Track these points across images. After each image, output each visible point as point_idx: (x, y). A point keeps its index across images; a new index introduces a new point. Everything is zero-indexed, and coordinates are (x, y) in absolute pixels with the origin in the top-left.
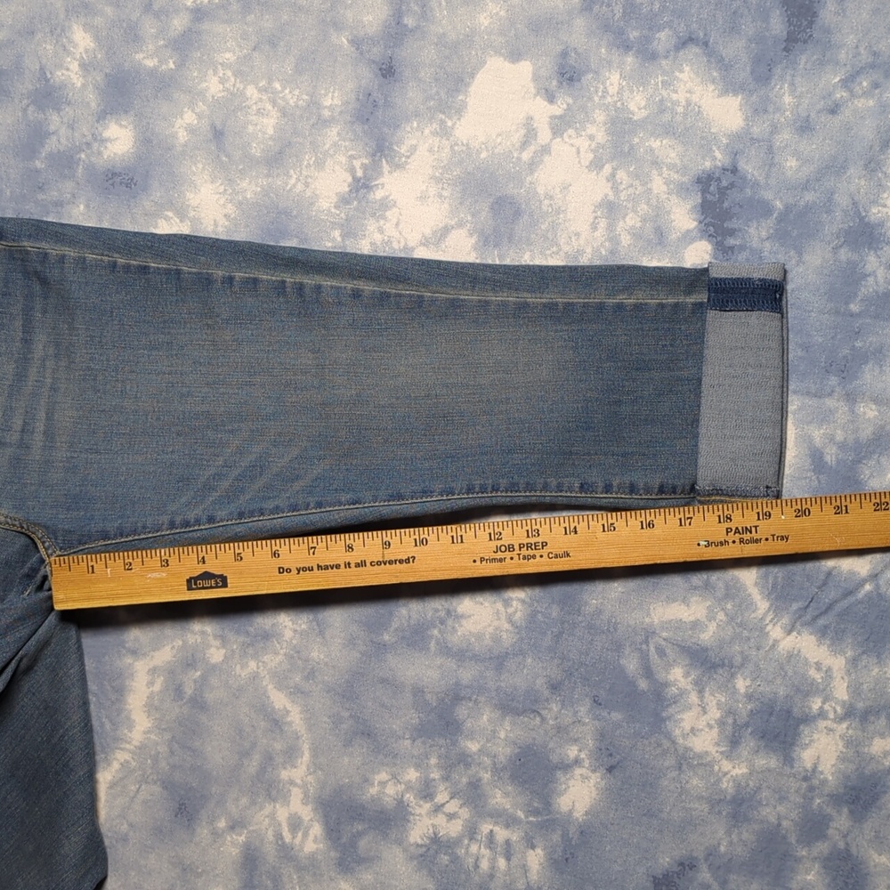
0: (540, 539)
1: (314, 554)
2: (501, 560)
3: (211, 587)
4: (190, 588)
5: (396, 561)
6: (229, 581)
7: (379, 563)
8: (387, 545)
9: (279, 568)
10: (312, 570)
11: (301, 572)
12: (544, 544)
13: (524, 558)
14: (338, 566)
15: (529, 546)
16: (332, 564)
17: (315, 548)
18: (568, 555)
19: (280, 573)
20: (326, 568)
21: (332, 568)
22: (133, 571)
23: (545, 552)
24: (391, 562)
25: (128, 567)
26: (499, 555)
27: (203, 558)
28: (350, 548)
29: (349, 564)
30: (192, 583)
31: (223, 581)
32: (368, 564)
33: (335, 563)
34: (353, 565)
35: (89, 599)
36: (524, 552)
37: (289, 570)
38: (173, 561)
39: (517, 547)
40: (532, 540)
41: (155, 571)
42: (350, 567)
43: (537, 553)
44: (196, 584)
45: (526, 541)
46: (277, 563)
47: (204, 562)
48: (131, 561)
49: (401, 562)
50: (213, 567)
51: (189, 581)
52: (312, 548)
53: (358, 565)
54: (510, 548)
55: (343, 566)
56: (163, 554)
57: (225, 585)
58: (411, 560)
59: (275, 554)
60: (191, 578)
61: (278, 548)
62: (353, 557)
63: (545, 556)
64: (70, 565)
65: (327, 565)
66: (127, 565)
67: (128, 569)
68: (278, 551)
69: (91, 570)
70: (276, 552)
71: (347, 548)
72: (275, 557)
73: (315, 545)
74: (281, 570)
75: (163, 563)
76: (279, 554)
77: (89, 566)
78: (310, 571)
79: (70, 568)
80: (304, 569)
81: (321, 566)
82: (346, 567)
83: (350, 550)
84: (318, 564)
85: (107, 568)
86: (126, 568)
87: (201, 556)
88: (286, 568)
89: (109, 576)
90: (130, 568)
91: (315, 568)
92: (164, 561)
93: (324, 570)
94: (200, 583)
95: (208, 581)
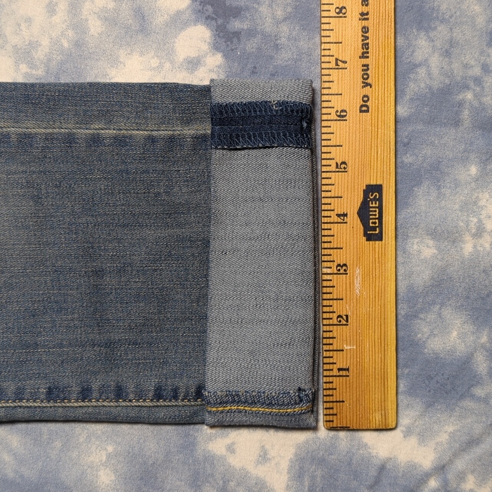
1: (345, 62)
3: (380, 208)
4: (379, 237)
6: (373, 183)
9: (361, 111)
10: (367, 66)
11: (369, 81)
14: (365, 30)
16: (361, 38)
17: (337, 60)
19: (367, 111)
20: (366, 46)
21: (367, 38)
22: (349, 314)
25: (343, 320)
27: (339, 215)
29: (362, 14)
30: (372, 234)
31: (373, 191)
33: (360, 33)
34: (365, 9)
35: (384, 378)
37: (366, 99)
38: (339, 257)
41: (352, 284)
42: (367, 14)
44: (374, 229)
46: (353, 113)
47: (345, 215)
48: (335, 316)
50: (352, 203)
51: (369, 238)
52: (337, 64)
55: (365, 23)
56: (329, 271)
57: (378, 188)
59: (342, 116)
60: (365, 234)
61: (333, 111)
62: (354, 7)
64: (336, 402)
65: (362, 45)
66: (340, 321)
67: (347, 321)
68: (337, 111)
69: (344, 373)
70: (338, 114)
71: (341, 15)
72: (345, 116)
73: (333, 60)
74: (364, 108)
75: (342, 271)
76: (342, 111)
77: (338, 374)
78: (368, 69)
79: (340, 402)
80: (365, 76)
81: (363, 53)
82: (367, 19)
83: (344, 11)
84: (360, 57)
85: (343, 350)
86: (345, 323)
87: (336, 219)
88: (362, 103)
89: (355, 347)
90: (345, 317)
91: (365, 61)
92: (339, 270)
93: (369, 50)
94: (373, 223)
95: (372, 211)
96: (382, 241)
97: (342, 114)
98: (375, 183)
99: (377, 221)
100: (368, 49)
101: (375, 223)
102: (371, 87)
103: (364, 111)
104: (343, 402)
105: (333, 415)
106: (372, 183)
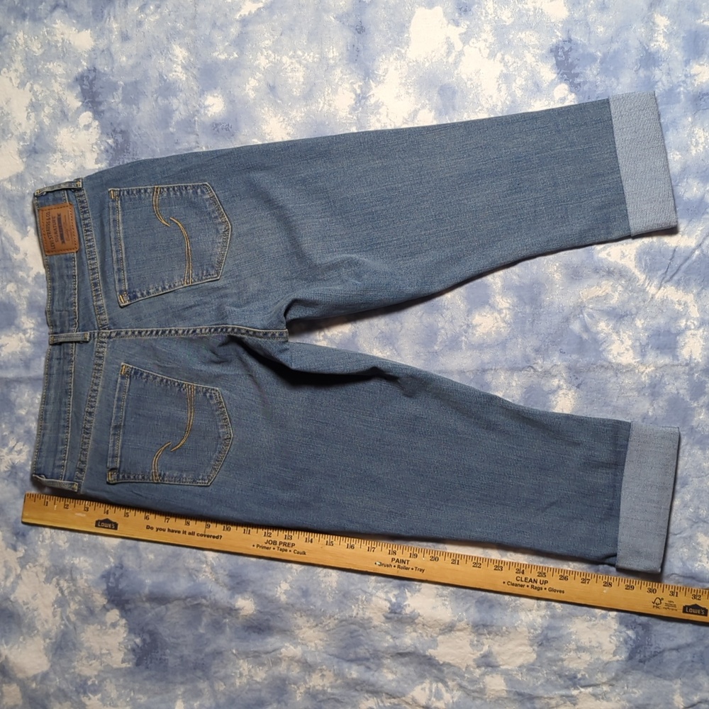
0: (291, 542)
1: (167, 522)
2: (268, 548)
3: (108, 528)
4: (96, 526)
5: (211, 536)
6: (119, 527)
7: (202, 535)
8: (208, 526)
9: (147, 526)
11: (159, 531)
12: (293, 545)
13: (281, 550)
14: (179, 532)
15: (285, 544)
16: (176, 530)
18: (305, 554)
19: (147, 528)
20: (173, 531)
22: (68, 509)
23: (292, 549)
24: (208, 536)
26: (268, 545)
27: (108, 511)
28: (188, 523)
29: (185, 532)
32: (196, 534)
34: (187, 533)
36: (281, 546)
37: (152, 528)
38: (91, 509)
39: (278, 543)
40: (287, 541)
41: (79, 512)
43: (288, 549)
44: (100, 524)
45: (283, 541)
46: (147, 523)
47: (107, 513)
48: (69, 504)
49: (214, 537)
50: (112, 517)
51: (97, 522)
52: (167, 519)
53: (190, 534)
54: (275, 543)
56: (86, 504)
57: (116, 528)
58: (219, 537)
60: (99, 520)
62: (188, 529)
63: (292, 551)
66: (66, 506)
67: (66, 508)
69: (46, 504)
77: (46, 502)
78: (163, 531)
79: (35, 500)
81: (170, 530)
82: (183, 533)
85: (55, 505)
87: (106, 510)
88: (150, 527)
89: (55, 510)
91: (167, 530)
92: (86, 508)
95: (107, 524)
96: (95, 527)
97: (147, 519)
101: (102, 525)
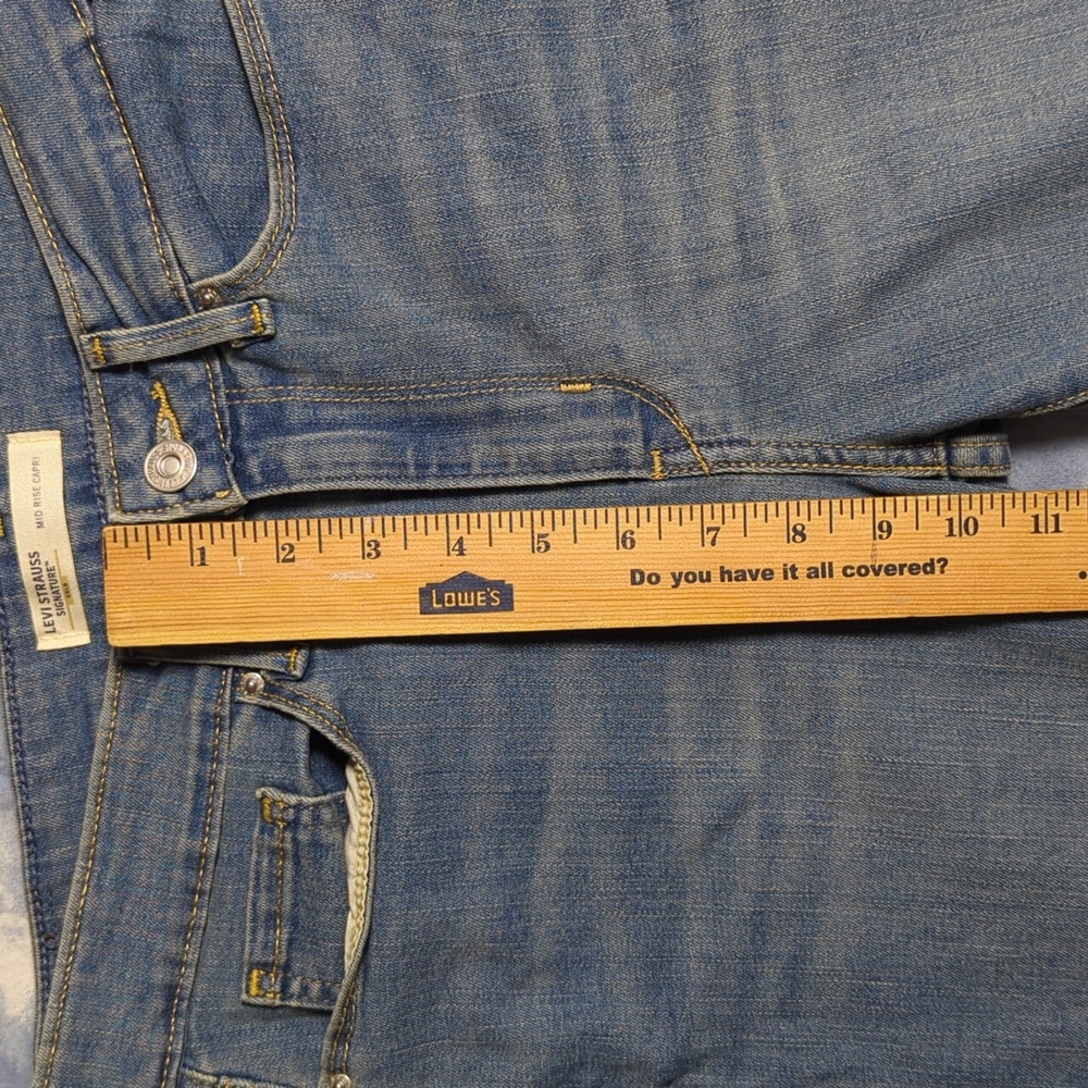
1: (713, 543)
3: (475, 609)
4: (425, 609)
5: (902, 566)
6: (516, 596)
7: (863, 571)
8: (884, 529)
9: (633, 572)
10: (709, 580)
11: (683, 583)
14: (768, 574)
16: (754, 568)
17: (718, 529)
19: (634, 582)
20: (741, 576)
21: (754, 578)
22: (296, 563)
24: (890, 570)
25: (287, 556)
27: (460, 541)
28: (799, 534)
29: (794, 569)
30: (432, 597)
31: (504, 596)
32: (838, 572)
33: (762, 567)
34: (802, 573)
35: (188, 624)
37: (655, 579)
38: (391, 543)
41: (347, 566)
42: (794, 577)
44: (440, 600)
46: (629, 559)
47: (461, 553)
48: (293, 541)
49: (914, 569)
50: (481, 562)
51: (425, 593)
52: (709, 530)
53: (813, 573)
55: (779, 573)
56: (367, 528)
57: (507, 604)
58: (937, 566)
59: (625, 541)
60: (431, 586)
61: (632, 526)
62: (804, 555)
64: (148, 546)
65: (743, 571)
66: (284, 549)
67: (285, 561)
68: (632, 533)
69: (197, 557)
70: (628, 535)
71: (792, 534)
72: (625, 546)
73: (717, 522)
74: (638, 577)
75: (367, 550)
76: (633, 541)
77: (195, 548)
78: (702, 581)
79: (149, 552)
80: (691, 577)
81: (729, 572)
82: (786, 578)
83: (798, 538)
84: (722, 568)
85: (235, 554)
86: (281, 557)
87: (454, 537)
88: (647, 573)
89: (241, 574)
90: (290, 556)
91: (716, 575)
92: (369, 545)
93: (734, 582)
94: (450, 597)
95: (469, 595)
96: (421, 613)
97: (628, 541)
98: (515, 598)
99: (454, 604)
100: (737, 579)
101: (450, 601)
102: (674, 587)
103: (633, 577)
104: (149, 558)
105: (126, 541)
106: (515, 594)
